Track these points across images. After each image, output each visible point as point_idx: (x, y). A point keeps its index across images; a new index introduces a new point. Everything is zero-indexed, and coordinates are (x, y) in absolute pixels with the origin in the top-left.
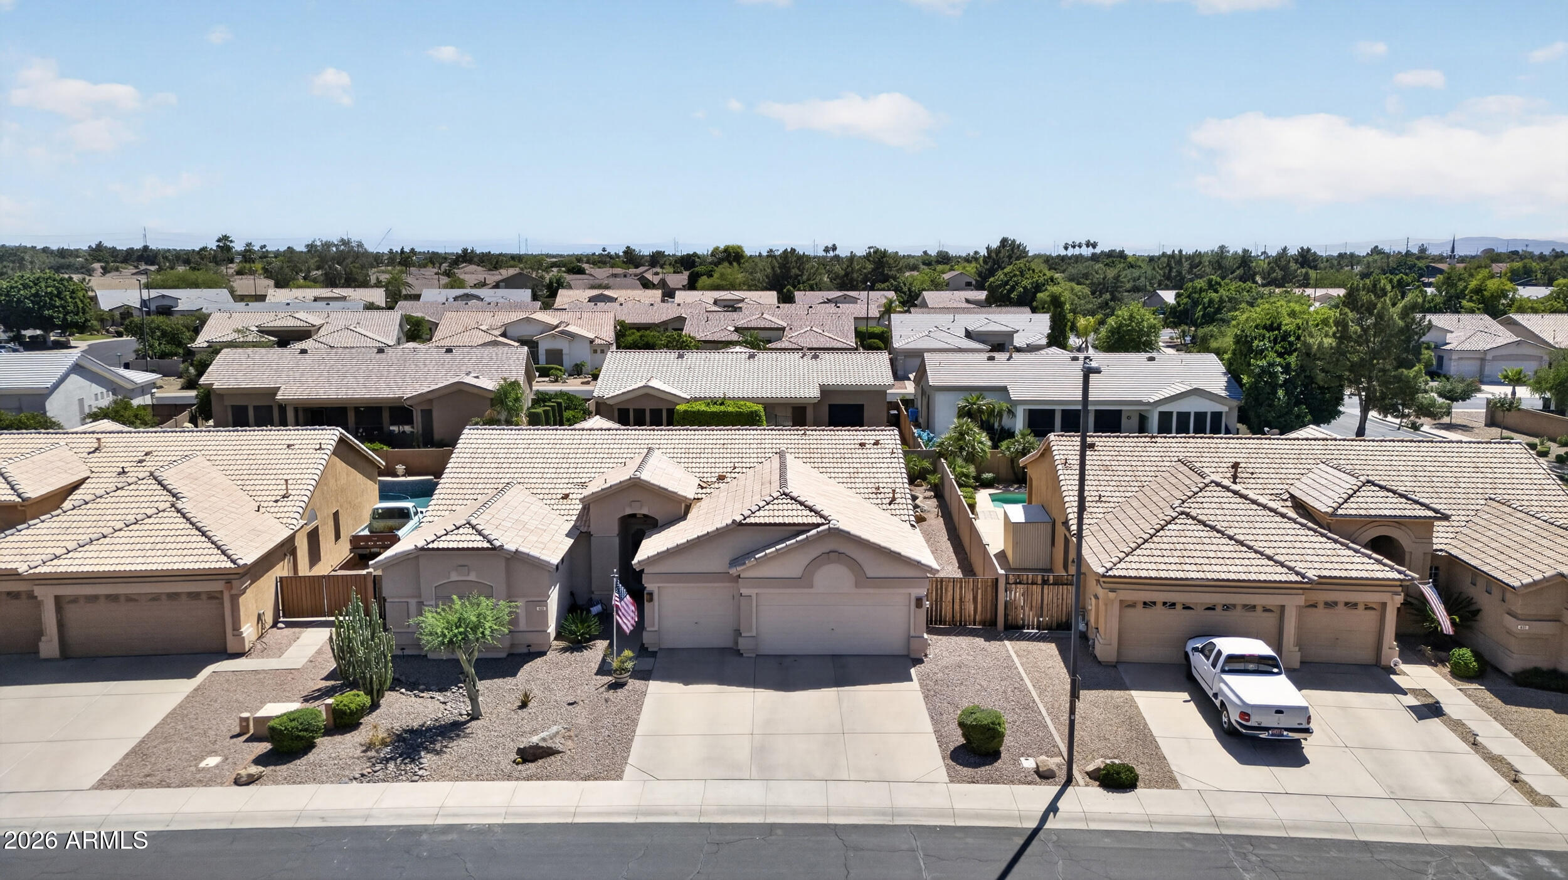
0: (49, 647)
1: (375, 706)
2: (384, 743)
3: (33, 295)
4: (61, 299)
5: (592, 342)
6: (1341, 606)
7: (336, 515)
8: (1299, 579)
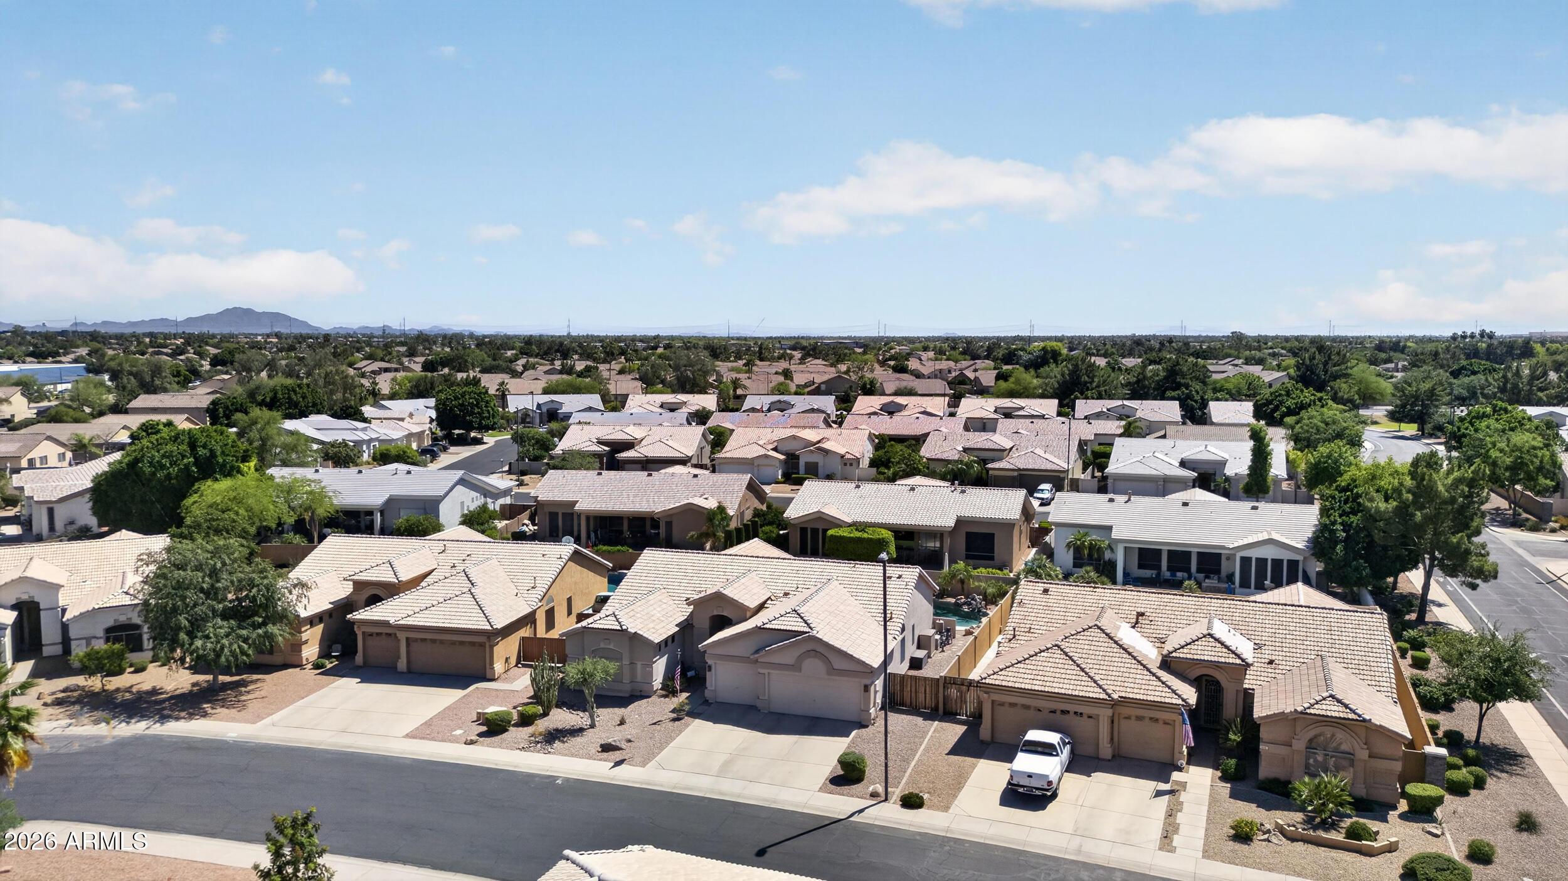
0: (402, 665)
1: (545, 714)
2: (540, 734)
3: (460, 405)
4: (478, 408)
5: (843, 457)
6: (1147, 720)
7: (569, 600)
8: (1107, 697)
